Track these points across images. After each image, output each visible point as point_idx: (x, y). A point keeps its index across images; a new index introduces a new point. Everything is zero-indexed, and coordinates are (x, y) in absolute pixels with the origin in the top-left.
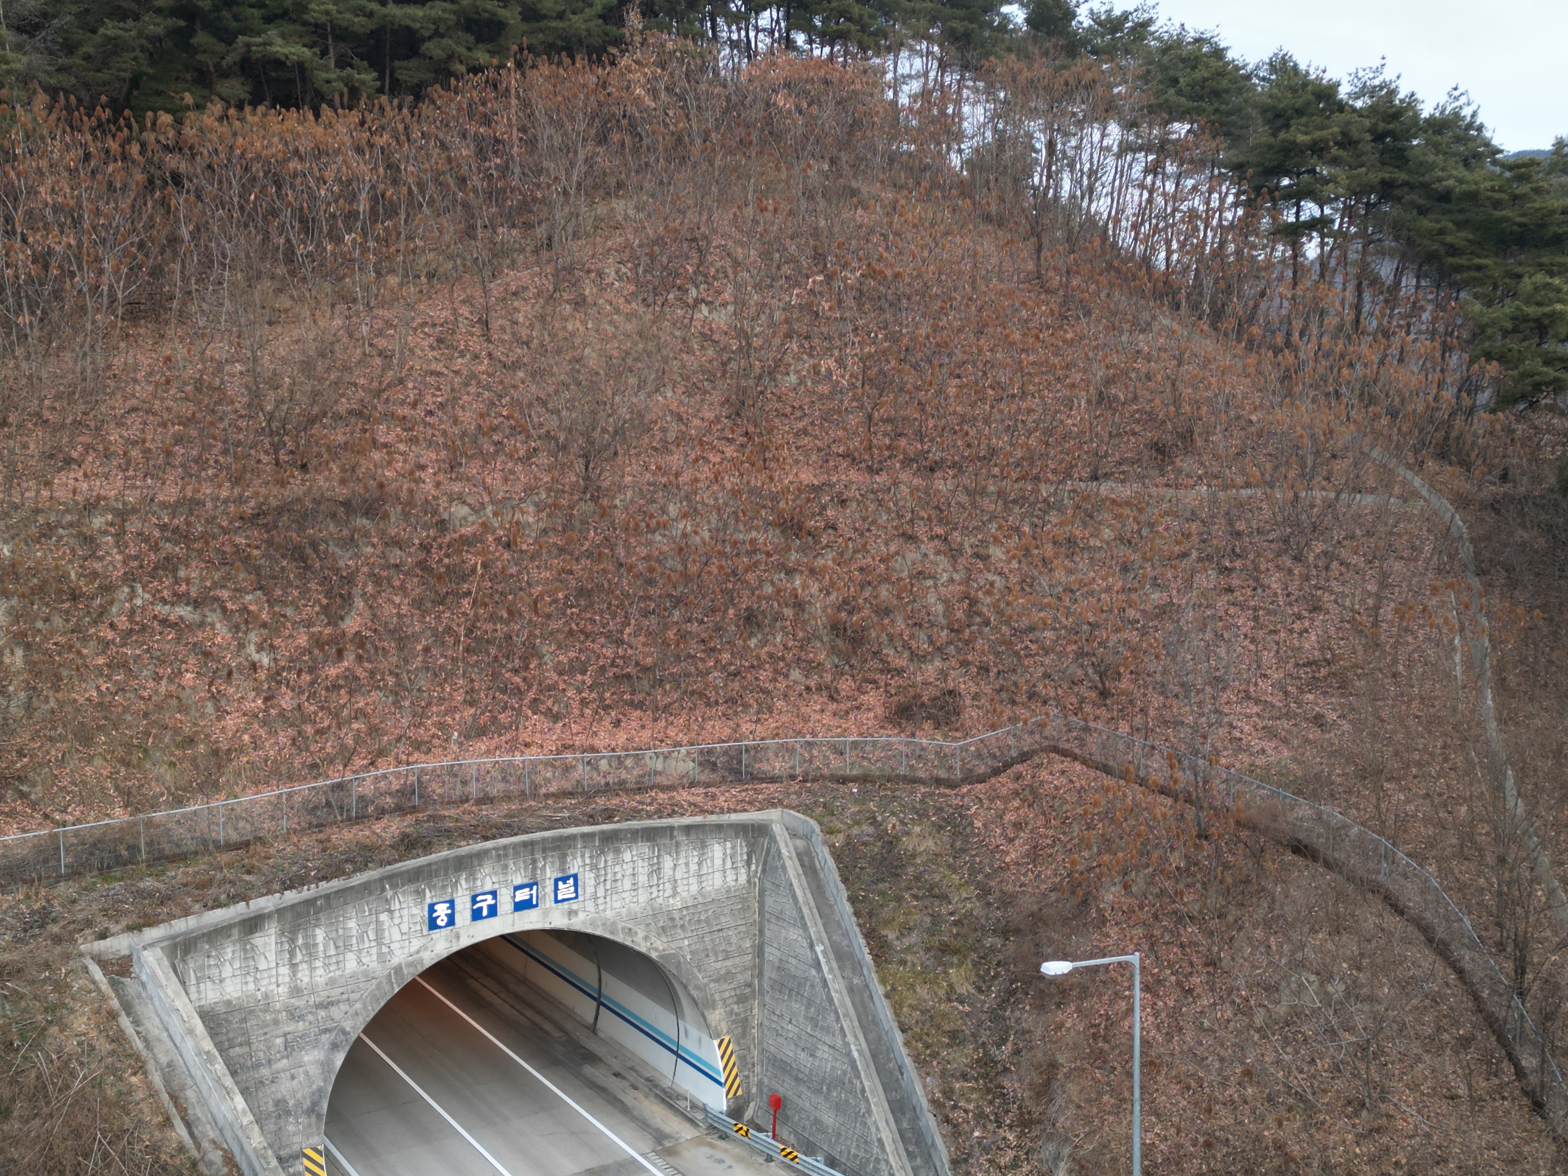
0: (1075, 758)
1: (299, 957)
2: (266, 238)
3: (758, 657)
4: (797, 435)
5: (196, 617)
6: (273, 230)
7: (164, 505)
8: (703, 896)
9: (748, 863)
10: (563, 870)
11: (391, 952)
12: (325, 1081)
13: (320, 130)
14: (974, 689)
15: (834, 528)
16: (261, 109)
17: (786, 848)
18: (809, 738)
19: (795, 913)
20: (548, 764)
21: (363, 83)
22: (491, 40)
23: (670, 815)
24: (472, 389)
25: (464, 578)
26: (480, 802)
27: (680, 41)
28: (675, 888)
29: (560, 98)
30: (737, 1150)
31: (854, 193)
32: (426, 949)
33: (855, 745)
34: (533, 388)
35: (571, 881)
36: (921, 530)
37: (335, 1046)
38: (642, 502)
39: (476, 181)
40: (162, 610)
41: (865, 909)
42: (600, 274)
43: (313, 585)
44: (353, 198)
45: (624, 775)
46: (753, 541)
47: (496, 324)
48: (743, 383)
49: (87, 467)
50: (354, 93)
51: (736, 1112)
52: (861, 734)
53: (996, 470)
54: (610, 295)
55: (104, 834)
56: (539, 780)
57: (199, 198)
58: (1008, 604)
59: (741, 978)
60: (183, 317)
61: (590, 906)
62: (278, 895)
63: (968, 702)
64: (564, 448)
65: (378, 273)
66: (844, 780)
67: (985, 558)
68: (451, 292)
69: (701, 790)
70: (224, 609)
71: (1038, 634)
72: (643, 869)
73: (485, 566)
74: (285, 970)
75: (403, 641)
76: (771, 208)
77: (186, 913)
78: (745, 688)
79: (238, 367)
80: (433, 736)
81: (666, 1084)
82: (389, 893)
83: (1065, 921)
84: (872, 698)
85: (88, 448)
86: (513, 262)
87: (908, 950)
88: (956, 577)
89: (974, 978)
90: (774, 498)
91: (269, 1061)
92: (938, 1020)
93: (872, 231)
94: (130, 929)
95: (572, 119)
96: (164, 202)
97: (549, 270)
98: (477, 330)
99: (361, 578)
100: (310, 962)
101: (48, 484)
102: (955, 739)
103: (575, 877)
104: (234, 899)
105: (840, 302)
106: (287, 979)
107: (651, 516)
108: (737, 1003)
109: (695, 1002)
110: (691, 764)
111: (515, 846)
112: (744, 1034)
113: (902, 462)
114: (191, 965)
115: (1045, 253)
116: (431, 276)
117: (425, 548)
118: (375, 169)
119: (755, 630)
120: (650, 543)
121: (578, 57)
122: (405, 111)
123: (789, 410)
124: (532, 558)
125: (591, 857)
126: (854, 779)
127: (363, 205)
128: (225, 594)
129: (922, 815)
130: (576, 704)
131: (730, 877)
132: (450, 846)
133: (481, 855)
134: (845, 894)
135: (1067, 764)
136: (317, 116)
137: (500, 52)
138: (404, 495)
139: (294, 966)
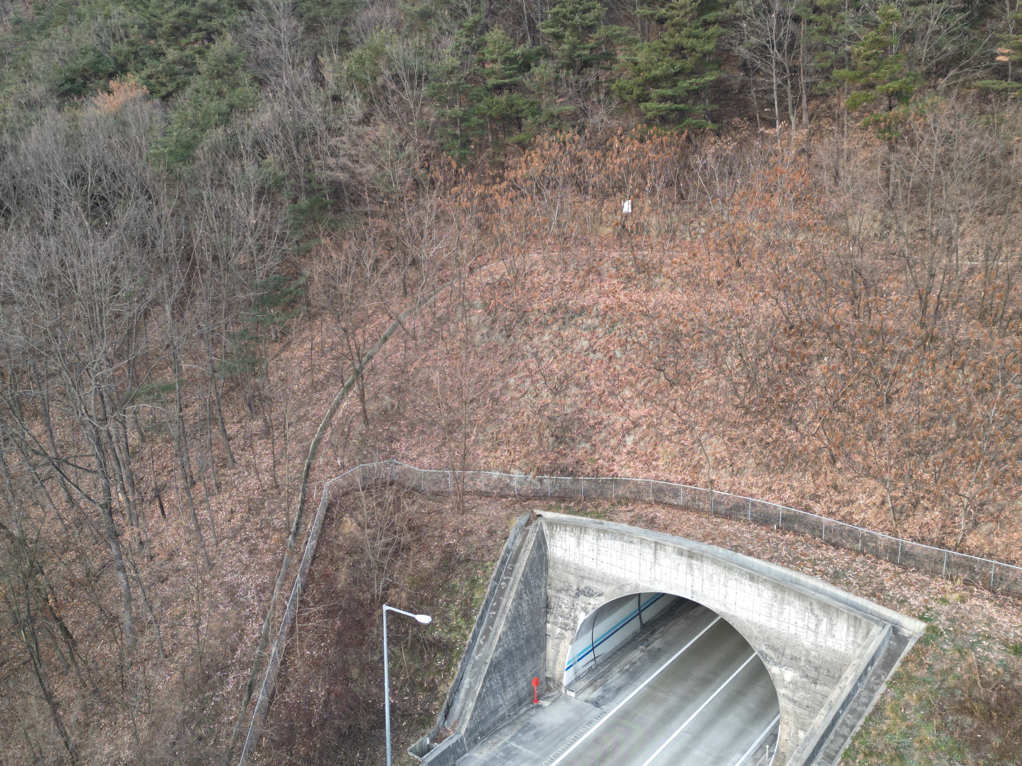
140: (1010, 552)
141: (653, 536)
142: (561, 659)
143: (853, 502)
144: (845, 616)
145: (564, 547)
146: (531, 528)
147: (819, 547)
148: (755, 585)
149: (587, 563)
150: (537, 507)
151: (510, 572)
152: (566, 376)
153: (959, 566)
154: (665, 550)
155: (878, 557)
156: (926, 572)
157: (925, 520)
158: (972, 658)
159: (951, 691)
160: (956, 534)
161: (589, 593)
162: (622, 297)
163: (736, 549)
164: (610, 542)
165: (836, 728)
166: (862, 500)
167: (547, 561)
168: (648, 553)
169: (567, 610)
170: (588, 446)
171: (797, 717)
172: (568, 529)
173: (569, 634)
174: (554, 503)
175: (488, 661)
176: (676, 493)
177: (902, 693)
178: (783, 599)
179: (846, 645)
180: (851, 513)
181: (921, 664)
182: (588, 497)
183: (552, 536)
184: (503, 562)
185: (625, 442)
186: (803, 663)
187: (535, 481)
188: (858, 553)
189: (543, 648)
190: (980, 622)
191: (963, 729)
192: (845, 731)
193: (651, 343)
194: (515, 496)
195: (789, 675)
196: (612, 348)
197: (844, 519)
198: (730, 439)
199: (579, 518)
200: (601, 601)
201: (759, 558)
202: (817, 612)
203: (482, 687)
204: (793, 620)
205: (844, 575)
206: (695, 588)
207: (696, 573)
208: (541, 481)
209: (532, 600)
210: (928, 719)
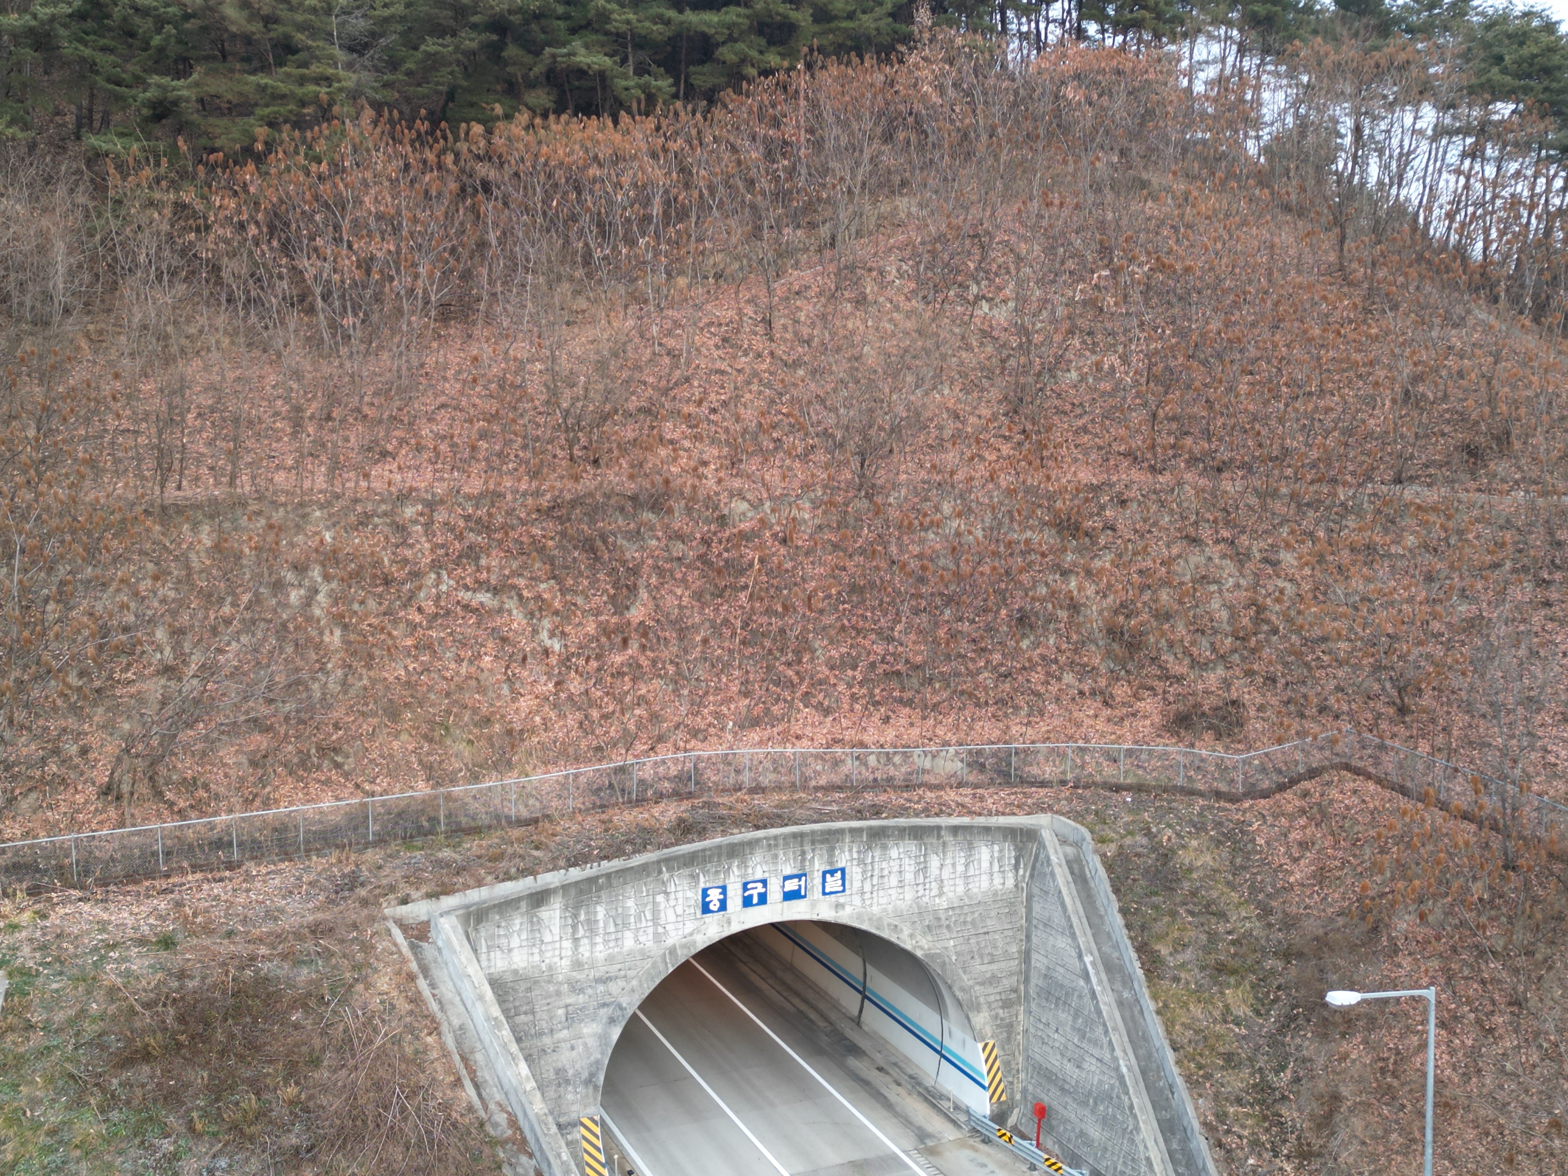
0: (1369, 777)
1: (581, 932)
2: (567, 242)
3: (1030, 660)
4: (1076, 432)
5: (494, 604)
6: (573, 235)
7: (469, 497)
8: (970, 898)
9: (1016, 867)
10: (831, 863)
11: (666, 933)
12: (602, 1053)
13: (618, 137)
14: (1259, 700)
15: (1113, 529)
16: (564, 117)
17: (1056, 855)
18: (1081, 744)
19: (1063, 922)
20: (818, 757)
21: (659, 89)
22: (782, 42)
23: (937, 815)
24: (754, 387)
25: (742, 572)
26: (752, 791)
27: (970, 36)
28: (941, 887)
29: (847, 98)
30: (1000, 1156)
31: (1144, 184)
32: (699, 932)
33: (1130, 753)
34: (813, 386)
35: (838, 875)
36: (1205, 532)
37: (612, 1021)
38: (916, 500)
39: (764, 183)
40: (465, 596)
41: (1137, 921)
42: (881, 273)
43: (601, 576)
44: (647, 202)
45: (892, 772)
46: (1027, 542)
47: (778, 323)
48: (1022, 380)
49: (400, 459)
50: (651, 99)
51: (1000, 1117)
52: (1136, 742)
53: (1289, 472)
54: (890, 292)
55: (408, 805)
56: (809, 772)
57: (506, 204)
58: (1299, 612)
59: (1007, 983)
60: (489, 317)
61: (857, 900)
62: (563, 871)
63: (1252, 713)
64: (841, 445)
65: (669, 274)
66: (1118, 788)
67: (1275, 564)
68: (737, 293)
69: (969, 791)
70: (520, 597)
71: (1330, 644)
72: (909, 867)
73: (762, 561)
74: (567, 944)
75: (683, 633)
76: (1057, 202)
77: (480, 884)
78: (1016, 690)
79: (539, 366)
80: (709, 725)
81: (929, 1082)
82: (666, 876)
83: (1353, 948)
84: (1149, 705)
85: (402, 441)
86: (797, 262)
87: (1183, 965)
88: (1243, 582)
89: (1251, 1000)
90: (1051, 497)
91: (552, 1031)
92: (1212, 1041)
93: (1163, 223)
94: (429, 896)
95: (859, 118)
96: (474, 210)
97: (832, 268)
98: (760, 329)
99: (645, 569)
100: (591, 938)
101: (367, 476)
102: (1237, 751)
103: (843, 870)
104: (524, 873)
105: (1126, 296)
106: (570, 953)
107: (925, 515)
108: (1003, 1008)
109: (959, 1003)
110: (960, 764)
111: (785, 837)
112: (1009, 1039)
113: (1187, 462)
114: (483, 933)
115: (1349, 244)
116: (718, 276)
117: (706, 542)
118: (669, 173)
119: (1027, 631)
120: (922, 541)
121: (867, 57)
122: (698, 115)
123: (1068, 407)
124: (807, 554)
125: (859, 852)
126: (1128, 788)
127: (656, 209)
128: (521, 582)
129: (1200, 828)
130: (846, 700)
131: (997, 880)
132: (724, 833)
133: (753, 844)
134: (1116, 905)
135: (1360, 783)
136: (616, 122)
137: (792, 54)
138: (687, 490)
139: (576, 940)
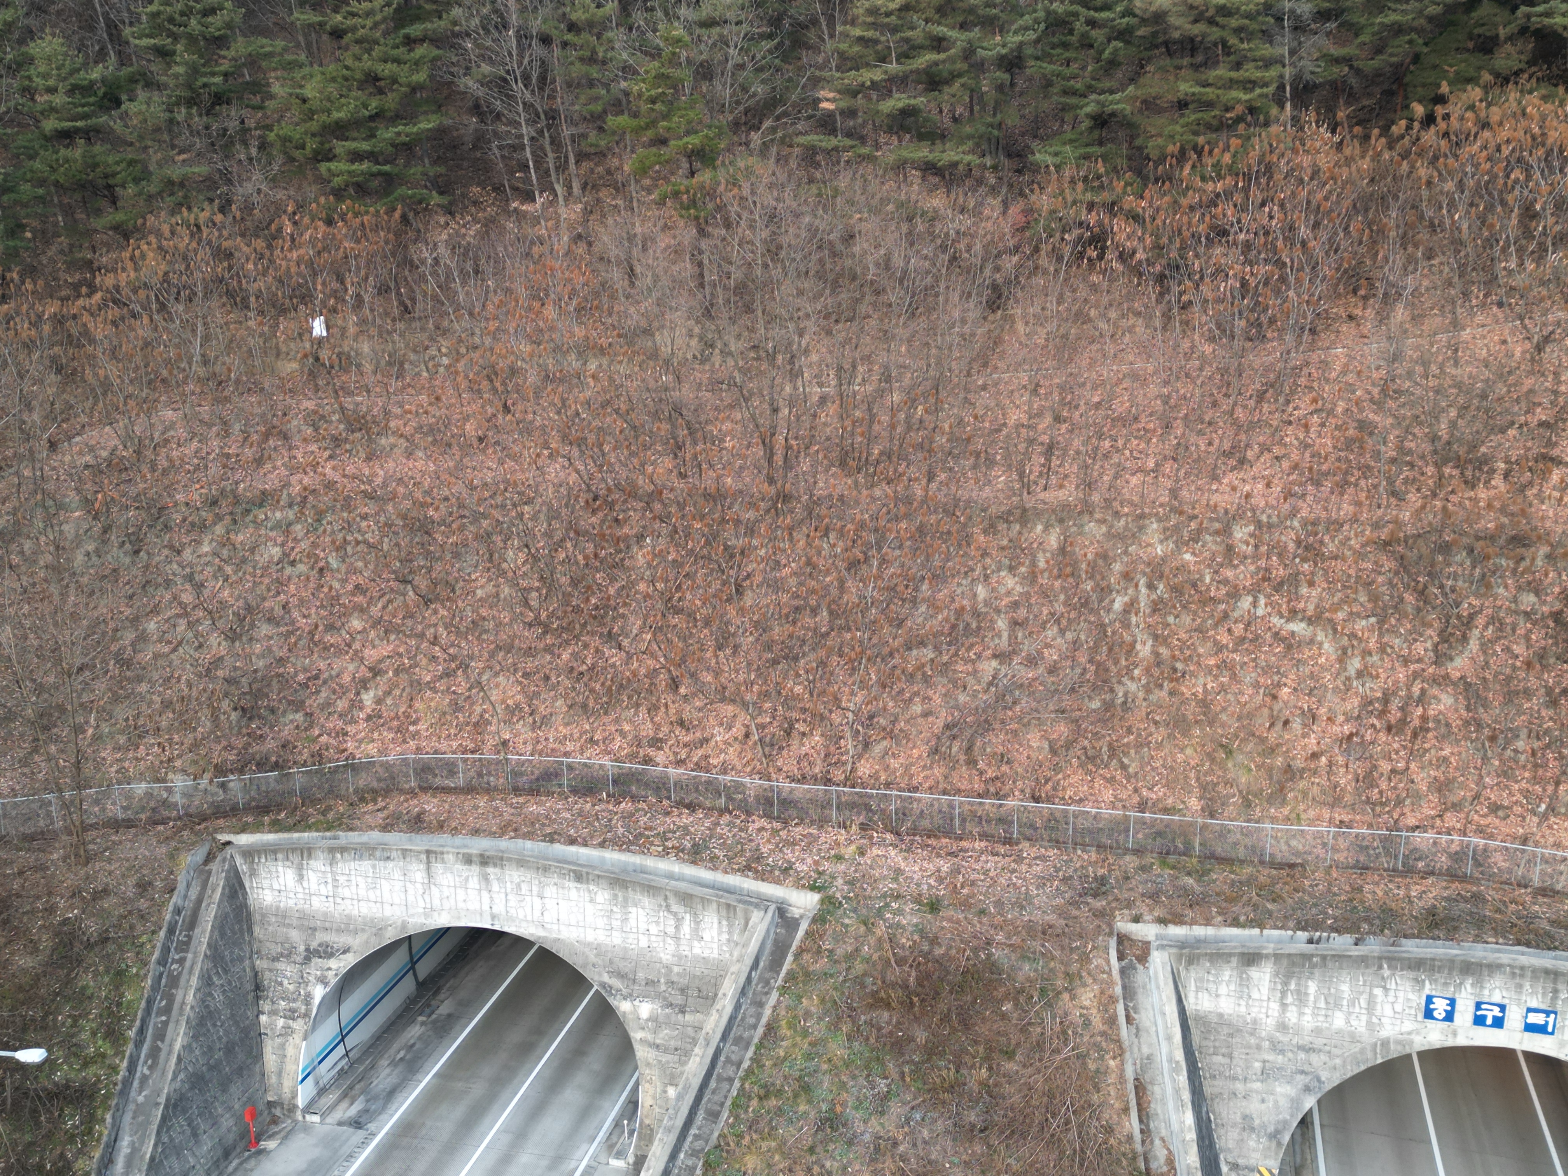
1: (1289, 999)
11: (1380, 1024)
12: (1292, 1116)
32: (1418, 1033)
37: (1307, 1089)
55: (1166, 826)
62: (1290, 933)
74: (1275, 1006)
80: (1516, 803)
82: (1387, 972)
91: (1245, 1079)
100: (1299, 1007)
104: (1251, 923)
106: (1276, 1014)
114: (1193, 974)
133: (1493, 968)
139: (1284, 1006)
140: (912, 776)
141: (421, 842)
142: (290, 1067)
143: (707, 740)
144: (714, 905)
145: (276, 886)
146: (214, 866)
147: (668, 814)
148: (584, 886)
149: (318, 904)
150: (222, 830)
151: (184, 946)
152: (249, 608)
153: (852, 806)
154: (443, 861)
155: (749, 813)
156: (813, 822)
157: (804, 750)
158: (881, 930)
159: (859, 981)
160: (844, 763)
161: (326, 951)
162: (328, 471)
163: (551, 838)
164: (353, 865)
165: (718, 1070)
166: (720, 736)
167: (249, 914)
168: (417, 870)
169: (291, 987)
170: (299, 717)
171: (663, 1067)
172: (280, 856)
173: (299, 1025)
174: (250, 819)
175: (162, 1100)
176: (451, 769)
177: (799, 998)
178: (626, 900)
179: (720, 947)
180: (706, 757)
181: (819, 951)
182: (308, 799)
183: (253, 873)
184: (171, 931)
185: (361, 701)
186: (663, 988)
187: (213, 789)
188: (722, 812)
189: (259, 1056)
190: (885, 878)
191: (880, 1029)
192: (730, 1071)
193: (386, 540)
194: (180, 818)
195: (645, 1009)
196: (322, 555)
197: (698, 767)
198: (526, 675)
199: (296, 835)
200: (349, 961)
201: (586, 845)
202: (675, 908)
203: (156, 1145)
204: (643, 926)
205: (708, 848)
206: (495, 910)
207: (495, 887)
208: (223, 785)
209: (230, 983)
210: (835, 1027)
